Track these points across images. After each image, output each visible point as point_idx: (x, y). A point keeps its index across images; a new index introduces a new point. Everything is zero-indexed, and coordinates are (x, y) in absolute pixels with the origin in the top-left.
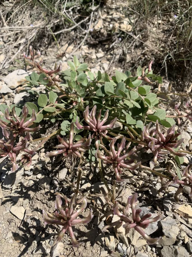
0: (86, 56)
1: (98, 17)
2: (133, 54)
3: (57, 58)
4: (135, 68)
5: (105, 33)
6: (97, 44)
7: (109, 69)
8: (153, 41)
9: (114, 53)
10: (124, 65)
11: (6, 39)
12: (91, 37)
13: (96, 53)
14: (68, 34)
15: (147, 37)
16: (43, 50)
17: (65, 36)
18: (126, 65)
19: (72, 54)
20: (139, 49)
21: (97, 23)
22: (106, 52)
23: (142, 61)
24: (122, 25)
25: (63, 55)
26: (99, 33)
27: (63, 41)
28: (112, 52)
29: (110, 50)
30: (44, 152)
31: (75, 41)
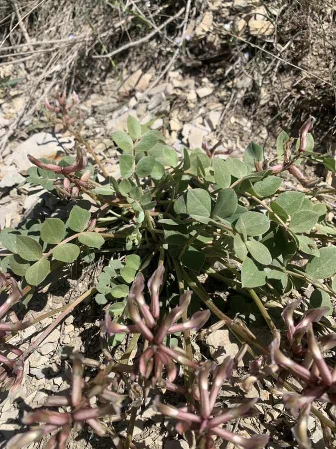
0: (174, 97)
1: (203, 7)
2: (276, 85)
3: (118, 102)
4: (278, 117)
5: (217, 42)
6: (200, 67)
7: (222, 122)
8: (320, 56)
9: (234, 86)
10: (255, 112)
11: (31, 65)
12: (188, 53)
13: (196, 86)
14: (144, 47)
15: (308, 47)
16: (95, 82)
17: (137, 52)
18: (259, 112)
19: (146, 92)
20: (288, 75)
21: (201, 21)
22: (217, 84)
23: (293, 102)
24: (253, 23)
25: (132, 93)
26: (203, 42)
27: (133, 63)
28: (230, 84)
29: (226, 80)
30: (72, 324)
31: (156, 62)
